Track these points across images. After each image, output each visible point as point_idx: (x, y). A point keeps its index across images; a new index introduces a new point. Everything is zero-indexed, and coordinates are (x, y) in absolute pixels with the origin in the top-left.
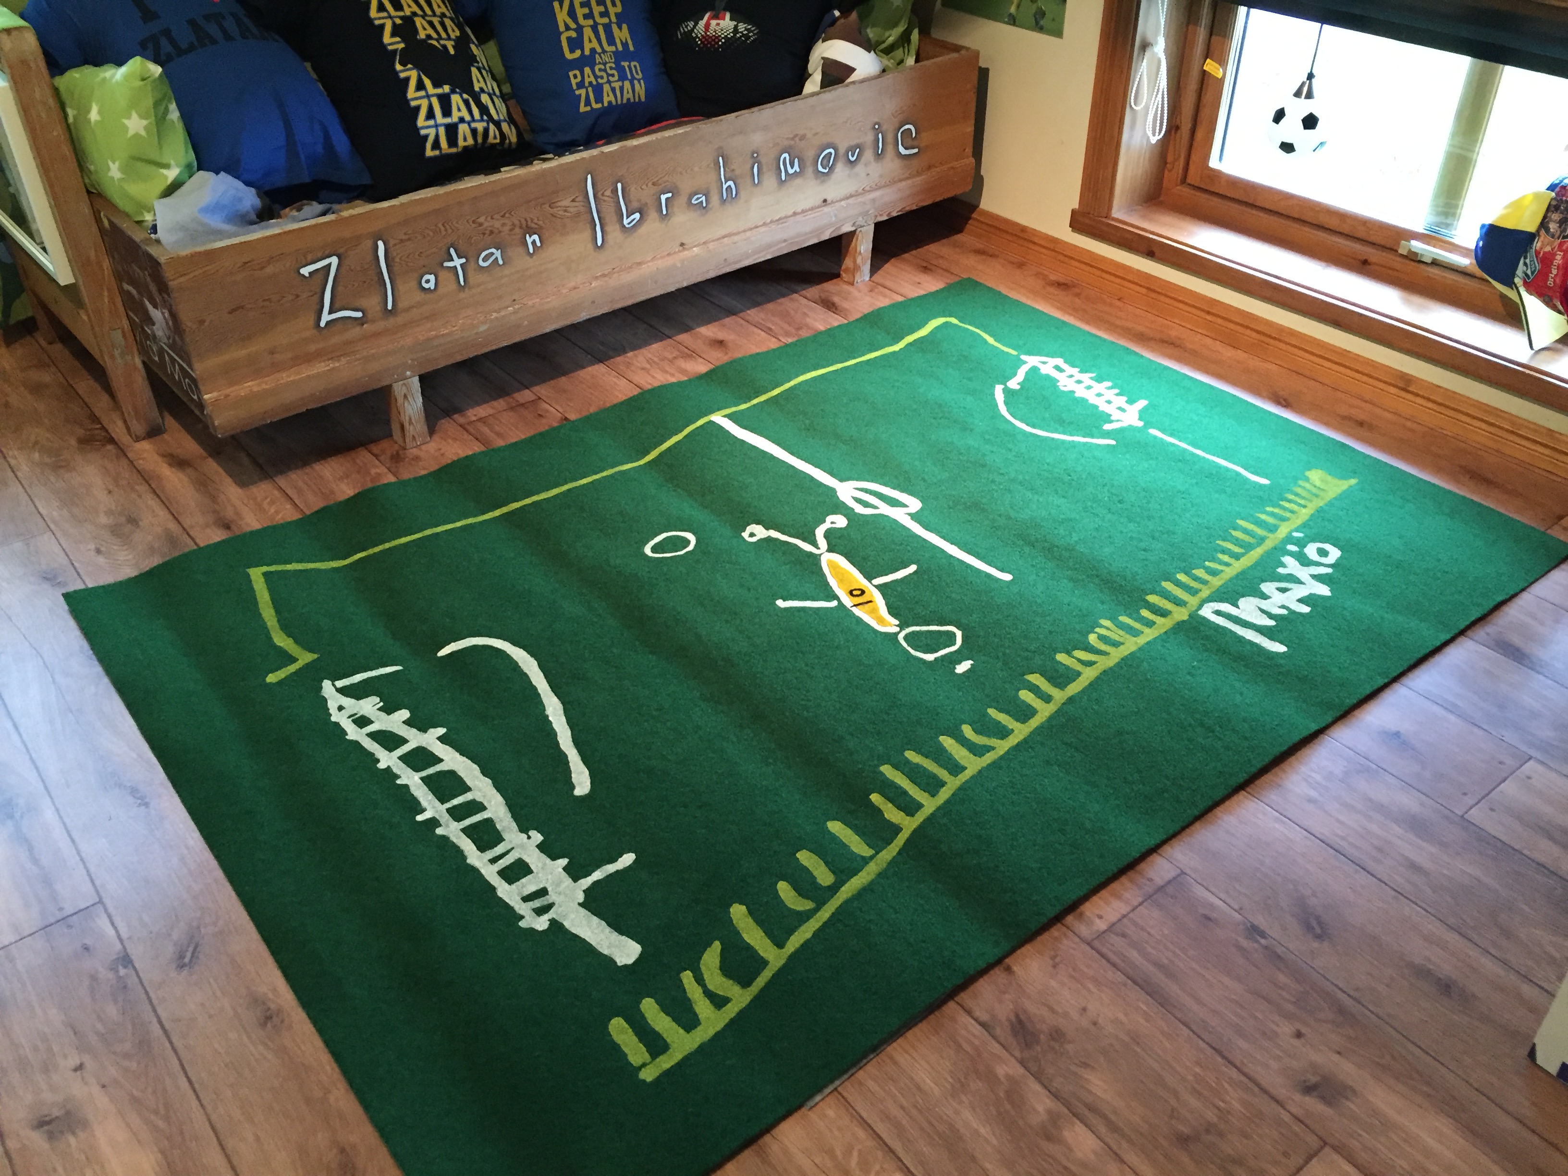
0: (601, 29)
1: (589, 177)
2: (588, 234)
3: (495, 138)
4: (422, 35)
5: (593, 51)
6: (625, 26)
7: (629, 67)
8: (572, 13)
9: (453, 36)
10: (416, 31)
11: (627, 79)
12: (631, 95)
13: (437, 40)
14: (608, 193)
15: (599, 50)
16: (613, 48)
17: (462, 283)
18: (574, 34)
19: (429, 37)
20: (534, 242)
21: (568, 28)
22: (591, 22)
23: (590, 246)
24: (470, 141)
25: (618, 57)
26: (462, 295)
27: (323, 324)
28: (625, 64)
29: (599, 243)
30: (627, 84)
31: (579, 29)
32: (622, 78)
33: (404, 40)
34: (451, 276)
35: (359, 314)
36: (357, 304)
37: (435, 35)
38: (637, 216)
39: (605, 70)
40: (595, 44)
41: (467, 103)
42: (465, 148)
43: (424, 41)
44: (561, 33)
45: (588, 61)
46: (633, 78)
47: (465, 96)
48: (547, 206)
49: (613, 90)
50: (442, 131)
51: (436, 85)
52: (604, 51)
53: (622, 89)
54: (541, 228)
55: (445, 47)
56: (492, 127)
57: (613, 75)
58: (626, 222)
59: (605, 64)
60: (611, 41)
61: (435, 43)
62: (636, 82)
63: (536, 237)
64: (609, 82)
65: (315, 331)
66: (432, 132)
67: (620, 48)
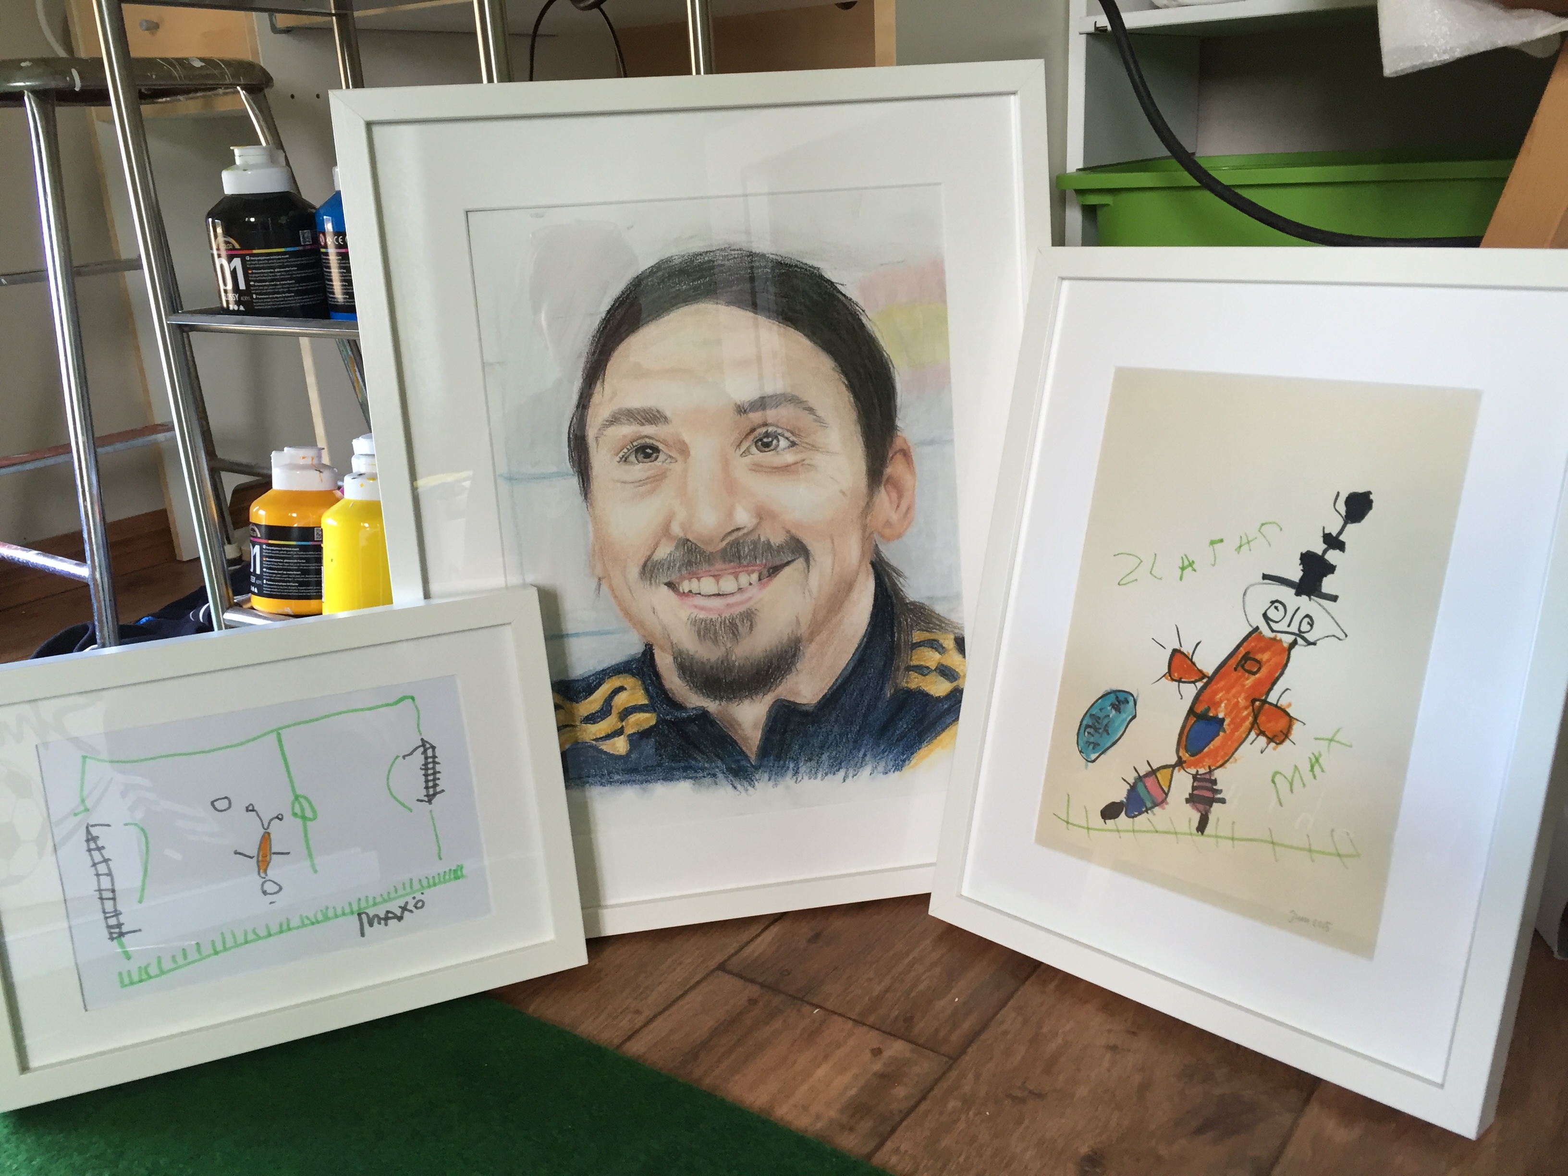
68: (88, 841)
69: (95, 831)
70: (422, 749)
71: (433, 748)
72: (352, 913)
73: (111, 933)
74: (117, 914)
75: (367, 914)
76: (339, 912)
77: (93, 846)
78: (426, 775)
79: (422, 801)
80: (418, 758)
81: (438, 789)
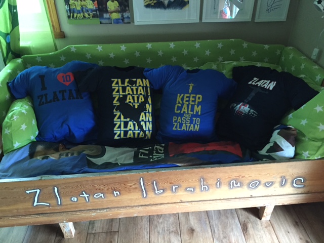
0: (190, 106)
1: (142, 179)
2: (140, 193)
3: (142, 135)
4: (127, 101)
5: (184, 112)
6: (200, 107)
7: (196, 120)
8: (182, 99)
9: (140, 102)
10: (126, 100)
11: (193, 123)
12: (193, 129)
13: (132, 103)
14: (150, 183)
15: (186, 112)
16: (192, 113)
17: (87, 200)
18: (180, 105)
19: (130, 102)
20: (117, 194)
21: (179, 103)
22: (188, 103)
23: (141, 197)
24: (132, 136)
25: (193, 116)
26: (87, 204)
27: (35, 205)
28: (194, 119)
29: (145, 196)
30: (192, 125)
31: (183, 104)
32: (191, 122)
33: (120, 103)
34: (83, 199)
35: (48, 204)
36: (48, 202)
37: (132, 101)
38: (162, 191)
39: (186, 119)
40: (186, 110)
41: (134, 125)
42: (130, 138)
43: (127, 103)
44: (176, 104)
45: (181, 115)
46: (195, 123)
47: (134, 122)
48: (123, 185)
49: (186, 126)
50: (122, 132)
51: (124, 118)
52: (188, 113)
53: (190, 126)
54: (120, 190)
55: (134, 106)
56: (142, 132)
57: (188, 122)
58: (156, 192)
59: (186, 117)
60: (192, 110)
61: (131, 104)
62: (196, 125)
63: (118, 192)
64: (186, 123)
65: (32, 206)
66: (119, 132)
67: (195, 113)
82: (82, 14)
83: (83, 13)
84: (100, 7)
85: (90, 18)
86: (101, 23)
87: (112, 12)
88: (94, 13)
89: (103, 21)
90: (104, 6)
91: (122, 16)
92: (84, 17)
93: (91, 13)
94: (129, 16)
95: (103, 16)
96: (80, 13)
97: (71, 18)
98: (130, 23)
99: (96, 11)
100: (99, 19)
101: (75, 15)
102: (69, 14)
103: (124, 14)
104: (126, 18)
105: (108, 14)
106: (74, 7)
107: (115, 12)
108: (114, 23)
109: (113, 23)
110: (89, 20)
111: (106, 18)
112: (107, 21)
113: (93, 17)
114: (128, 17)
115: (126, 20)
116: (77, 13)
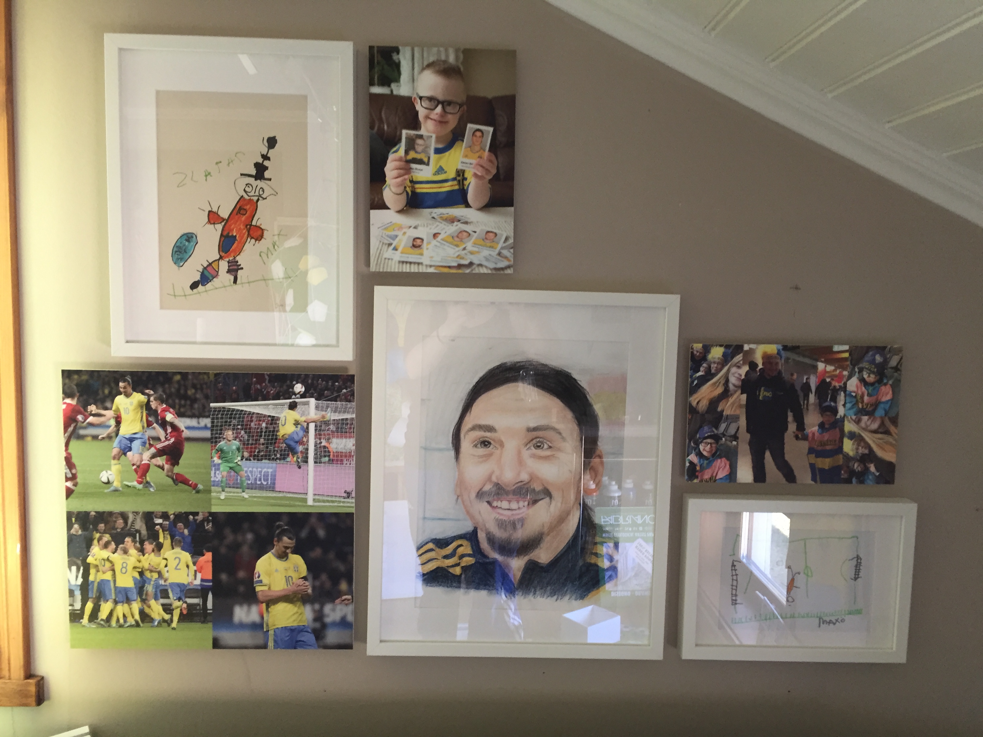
68: (732, 566)
69: (735, 563)
70: (856, 559)
71: (861, 559)
72: (817, 617)
73: (732, 603)
74: (736, 595)
75: (823, 620)
76: (813, 616)
77: (733, 568)
78: (856, 569)
79: (852, 579)
80: (854, 562)
81: (859, 576)
82: (136, 606)
83: (144, 601)
84: (224, 577)
85: (169, 623)
86: (216, 644)
87: (271, 602)
88: (190, 601)
89: (227, 636)
90: (241, 574)
91: (319, 617)
92: (145, 617)
93: (177, 604)
94: (350, 618)
95: (231, 614)
96: (128, 601)
97: (85, 620)
98: (348, 646)
99: (202, 592)
100: (210, 625)
101: (105, 608)
102: (78, 606)
103: (328, 608)
104: (334, 624)
105: (254, 609)
106: (108, 576)
107: (287, 598)
108: (277, 645)
109: (271, 644)
110: (164, 631)
111: (242, 626)
112: (245, 637)
113: (183, 618)
114: (344, 623)
115: (332, 636)
116: (116, 602)
